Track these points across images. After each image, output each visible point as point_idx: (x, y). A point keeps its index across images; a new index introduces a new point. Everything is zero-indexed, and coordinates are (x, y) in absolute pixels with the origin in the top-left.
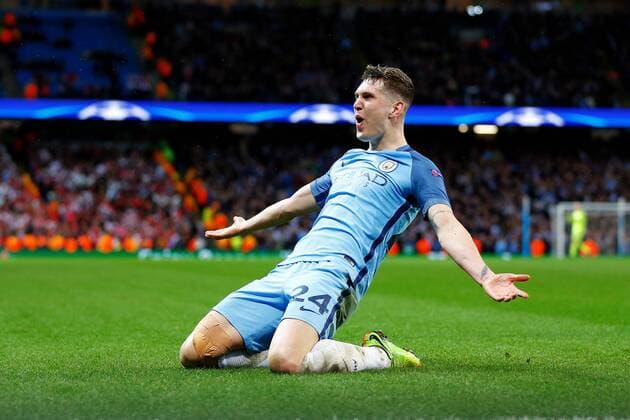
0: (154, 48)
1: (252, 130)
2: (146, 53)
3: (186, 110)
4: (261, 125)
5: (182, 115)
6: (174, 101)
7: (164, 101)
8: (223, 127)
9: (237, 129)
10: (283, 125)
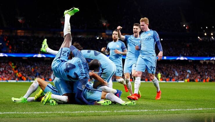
0: (8, 43)
1: (26, 58)
2: (7, 44)
3: (15, 55)
4: (28, 57)
5: (13, 56)
6: (12, 53)
7: (11, 53)
8: (21, 58)
9: (23, 58)
10: (32, 57)
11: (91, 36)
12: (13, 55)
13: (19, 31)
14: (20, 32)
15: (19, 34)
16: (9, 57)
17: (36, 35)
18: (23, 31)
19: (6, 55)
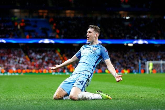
0: (55, 27)
1: (78, 45)
2: (54, 28)
4: (80, 44)
5: (62, 42)
6: (60, 39)
7: (58, 39)
9: (74, 45)
11: (157, 17)
12: (61, 40)
13: (68, 11)
14: (70, 13)
15: (68, 15)
16: (56, 43)
17: (89, 16)
18: (73, 12)
19: (52, 42)
